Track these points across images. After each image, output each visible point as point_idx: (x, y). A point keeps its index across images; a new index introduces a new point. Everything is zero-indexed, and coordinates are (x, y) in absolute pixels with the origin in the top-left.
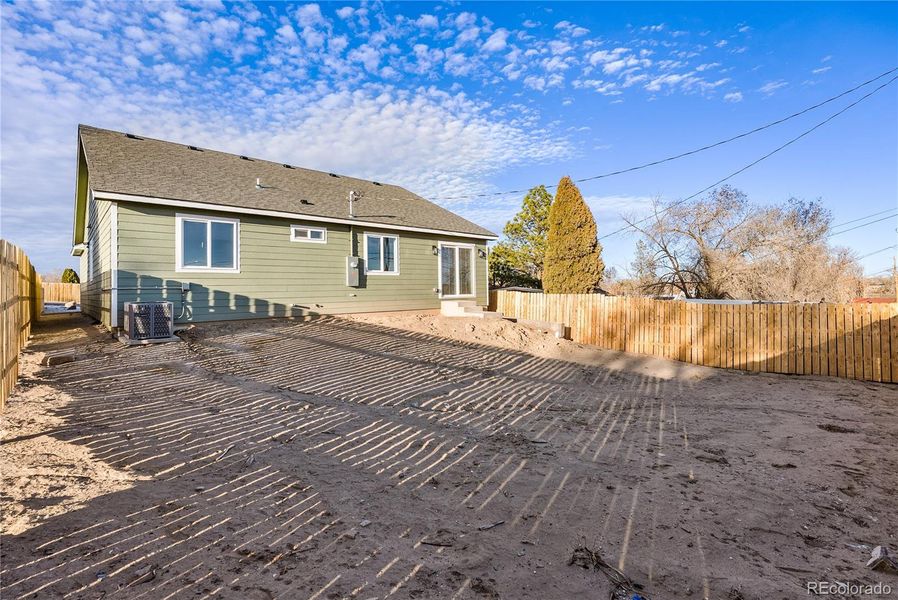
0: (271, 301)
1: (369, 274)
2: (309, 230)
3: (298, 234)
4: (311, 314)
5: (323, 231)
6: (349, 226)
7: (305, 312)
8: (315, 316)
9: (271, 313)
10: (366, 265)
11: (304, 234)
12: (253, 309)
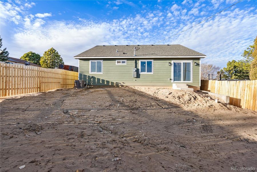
0: (110, 81)
1: (141, 73)
2: (121, 61)
3: (118, 62)
4: (121, 85)
5: (125, 61)
6: (134, 58)
7: (120, 84)
8: (122, 86)
9: (110, 84)
10: (140, 70)
11: (120, 62)
12: (105, 83)
